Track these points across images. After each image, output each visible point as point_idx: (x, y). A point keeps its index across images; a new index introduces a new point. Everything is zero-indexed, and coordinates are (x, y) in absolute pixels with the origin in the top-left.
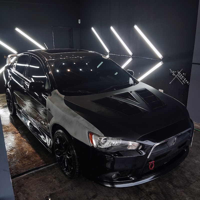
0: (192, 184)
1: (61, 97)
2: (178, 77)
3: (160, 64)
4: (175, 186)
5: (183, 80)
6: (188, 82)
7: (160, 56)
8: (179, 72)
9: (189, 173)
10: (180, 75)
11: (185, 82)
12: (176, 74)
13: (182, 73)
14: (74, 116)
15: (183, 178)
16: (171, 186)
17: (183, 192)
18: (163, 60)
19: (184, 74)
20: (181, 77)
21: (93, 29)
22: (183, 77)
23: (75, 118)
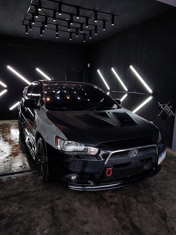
0: (156, 202)
1: (45, 111)
2: (166, 110)
3: (150, 98)
4: (138, 201)
5: (170, 112)
6: (174, 114)
7: (150, 91)
8: (166, 105)
9: (157, 193)
10: (167, 108)
11: (171, 114)
12: (164, 107)
13: (169, 105)
14: (49, 124)
15: (149, 195)
16: (134, 200)
17: (144, 207)
18: (153, 94)
19: (170, 107)
20: (168, 109)
21: (98, 71)
22: (170, 109)
23: (49, 126)
